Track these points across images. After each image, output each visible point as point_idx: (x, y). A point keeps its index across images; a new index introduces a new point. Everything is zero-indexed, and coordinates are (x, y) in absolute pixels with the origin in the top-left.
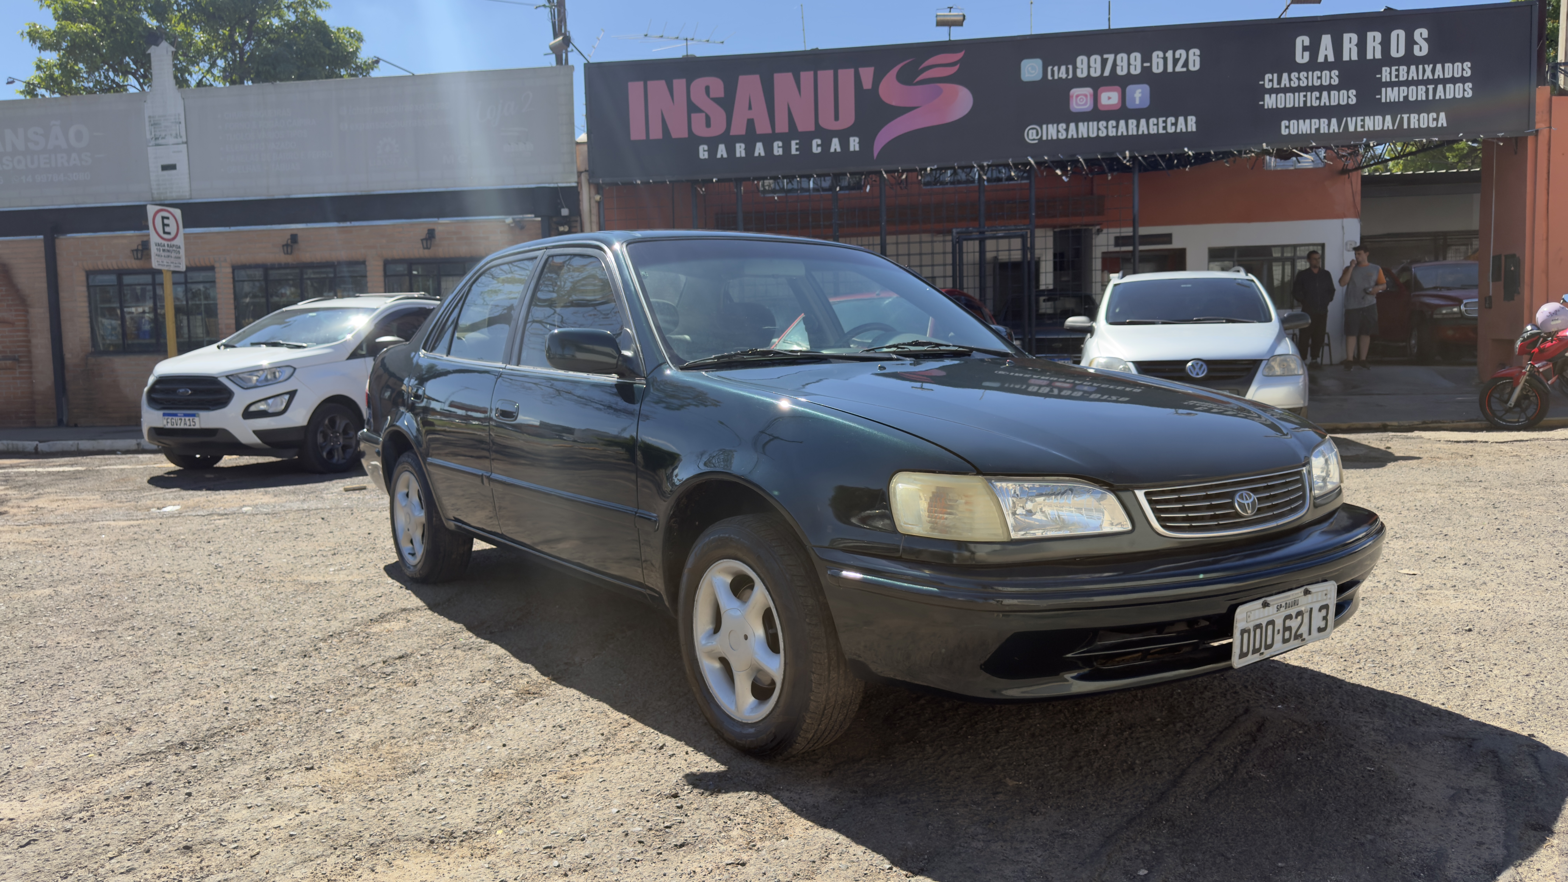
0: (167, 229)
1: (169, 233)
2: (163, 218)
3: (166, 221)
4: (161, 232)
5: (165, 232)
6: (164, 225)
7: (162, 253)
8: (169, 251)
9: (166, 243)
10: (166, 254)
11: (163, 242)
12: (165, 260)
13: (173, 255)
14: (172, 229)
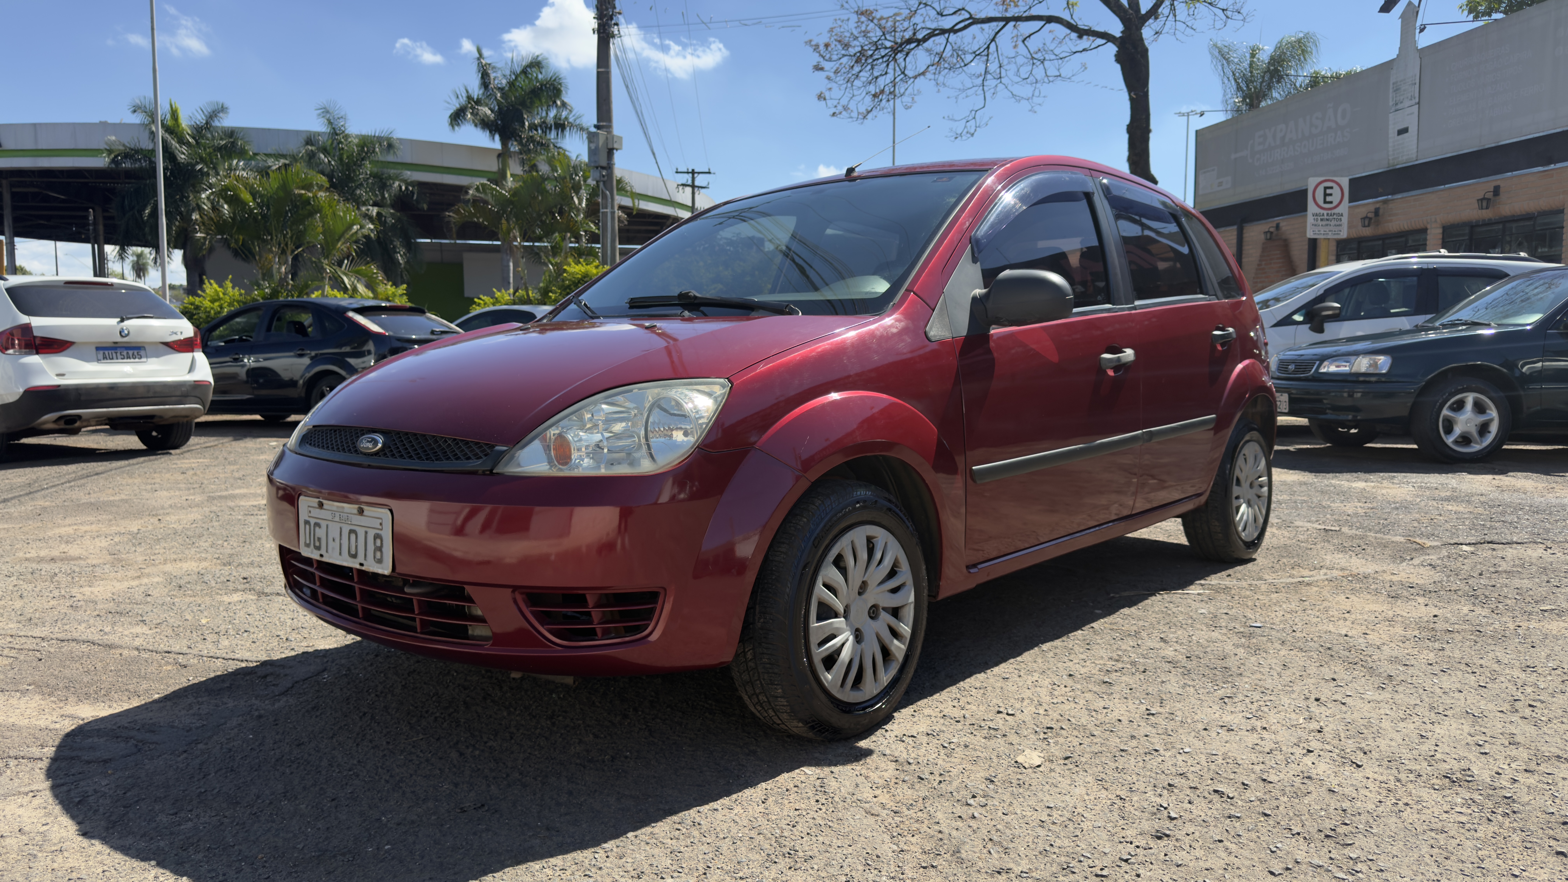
0: (1328, 199)
1: (1331, 202)
2: (1326, 188)
3: (1328, 191)
4: (1321, 202)
5: (1325, 202)
6: (1326, 195)
7: (1320, 222)
8: (1327, 220)
9: (1325, 212)
10: (1324, 223)
11: (1322, 211)
12: (1322, 230)
13: (1333, 223)
14: (1335, 198)
